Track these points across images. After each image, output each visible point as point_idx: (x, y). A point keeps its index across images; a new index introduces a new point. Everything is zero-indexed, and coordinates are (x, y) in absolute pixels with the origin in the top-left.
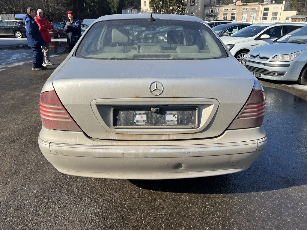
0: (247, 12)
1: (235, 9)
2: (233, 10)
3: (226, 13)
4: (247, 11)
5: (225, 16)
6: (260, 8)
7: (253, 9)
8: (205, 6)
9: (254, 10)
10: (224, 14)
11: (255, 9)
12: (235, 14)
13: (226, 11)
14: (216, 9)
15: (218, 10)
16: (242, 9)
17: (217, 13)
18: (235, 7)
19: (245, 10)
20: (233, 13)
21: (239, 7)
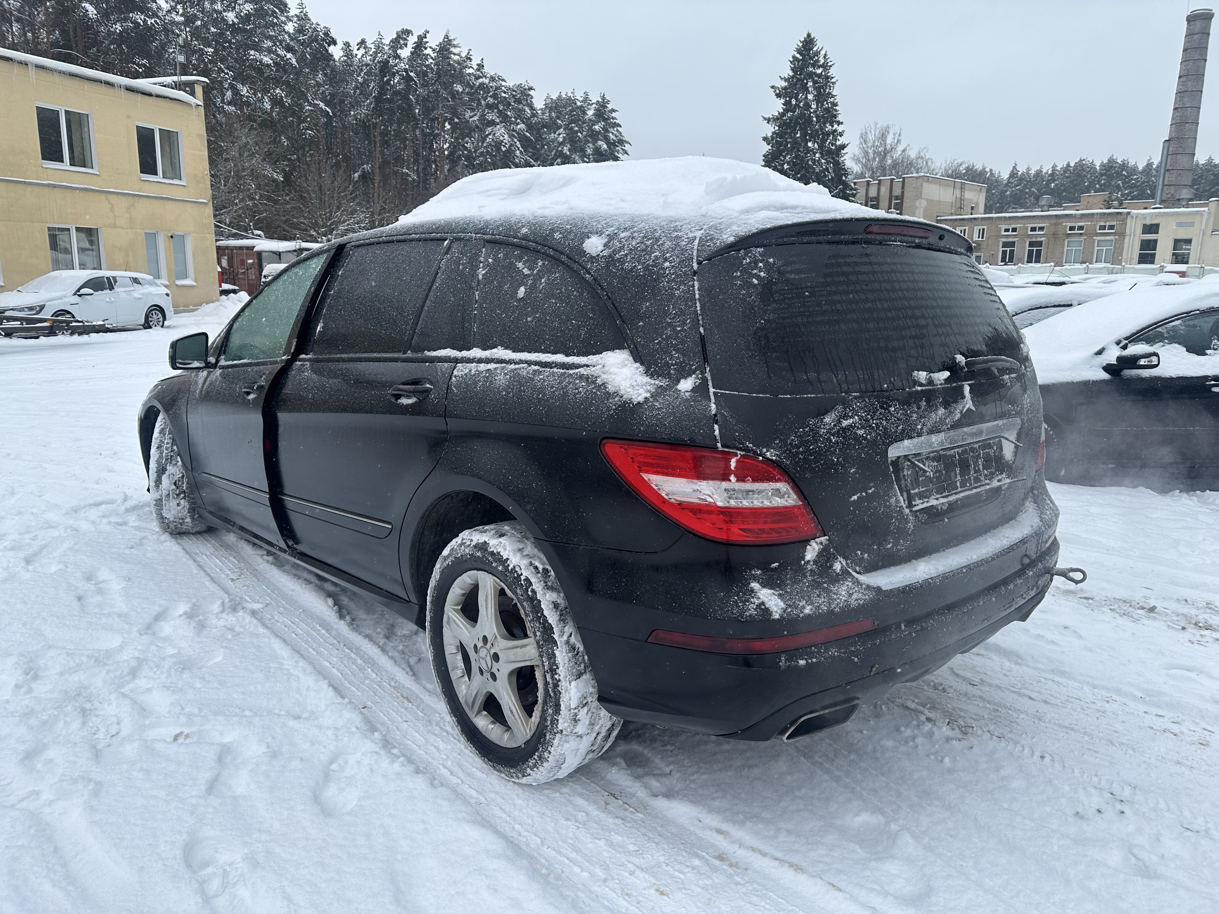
0: (1082, 238)
1: (1041, 229)
2: (1033, 229)
3: (1010, 240)
4: (1081, 234)
5: (1008, 249)
6: (1126, 224)
7: (1102, 228)
9: (1107, 231)
10: (1005, 245)
11: (1111, 227)
12: (1040, 244)
13: (1010, 233)
14: (975, 228)
15: (983, 230)
16: (1066, 226)
17: (980, 239)
18: (1041, 221)
19: (1076, 232)
20: (1034, 240)
21: (1053, 222)
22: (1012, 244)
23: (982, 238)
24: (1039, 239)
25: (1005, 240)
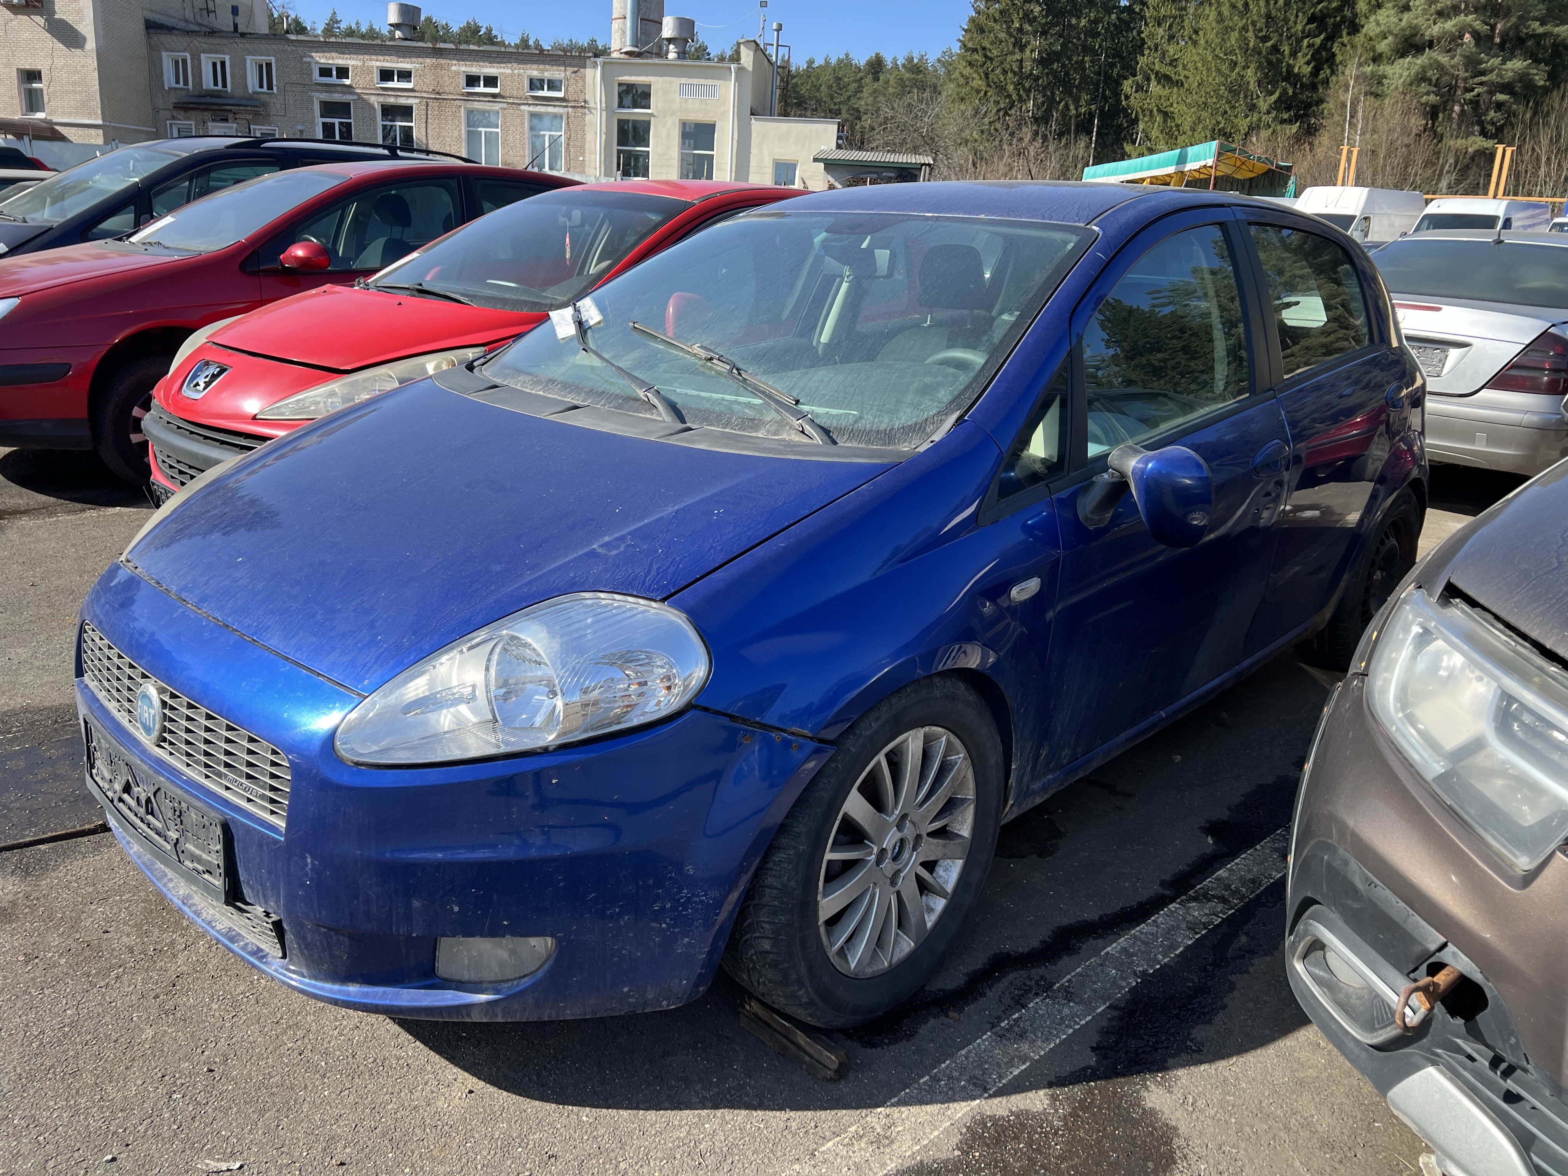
0: (497, 107)
1: (405, 75)
2: (386, 75)
3: (337, 97)
4: (494, 96)
5: (336, 121)
6: (583, 78)
7: (534, 84)
8: (151, 26)
9: (545, 93)
10: (329, 109)
11: (553, 85)
12: (406, 112)
13: (333, 80)
14: (249, 58)
15: (269, 65)
16: (458, 73)
17: (265, 89)
19: (481, 89)
20: (392, 100)
21: (429, 60)
22: (342, 109)
23: (270, 87)
24: (403, 101)
25: (325, 97)
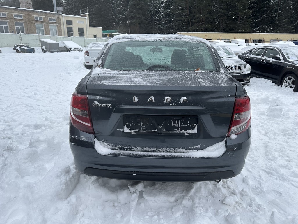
1: (20, 16)
2: (16, 16)
3: (4, 20)
4: (42, 21)
5: (3, 26)
6: (60, 19)
7: (50, 19)
9: (52, 21)
12: (22, 24)
13: (2, 16)
16: (34, 16)
18: (19, 12)
19: (39, 20)
20: (18, 22)
21: (26, 13)
22: (5, 23)
24: (21, 22)
